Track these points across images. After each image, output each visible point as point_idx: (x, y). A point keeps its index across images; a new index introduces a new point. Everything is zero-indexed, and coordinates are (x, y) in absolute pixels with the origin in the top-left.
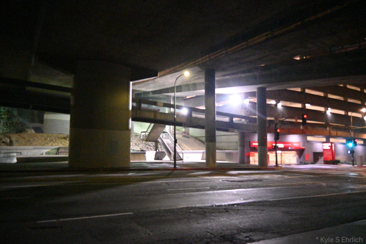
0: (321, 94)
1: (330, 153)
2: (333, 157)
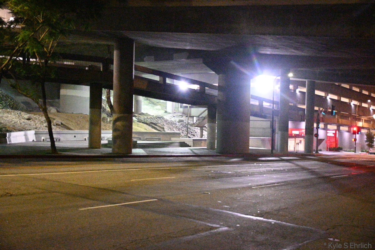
1: (334, 140)
2: (336, 144)
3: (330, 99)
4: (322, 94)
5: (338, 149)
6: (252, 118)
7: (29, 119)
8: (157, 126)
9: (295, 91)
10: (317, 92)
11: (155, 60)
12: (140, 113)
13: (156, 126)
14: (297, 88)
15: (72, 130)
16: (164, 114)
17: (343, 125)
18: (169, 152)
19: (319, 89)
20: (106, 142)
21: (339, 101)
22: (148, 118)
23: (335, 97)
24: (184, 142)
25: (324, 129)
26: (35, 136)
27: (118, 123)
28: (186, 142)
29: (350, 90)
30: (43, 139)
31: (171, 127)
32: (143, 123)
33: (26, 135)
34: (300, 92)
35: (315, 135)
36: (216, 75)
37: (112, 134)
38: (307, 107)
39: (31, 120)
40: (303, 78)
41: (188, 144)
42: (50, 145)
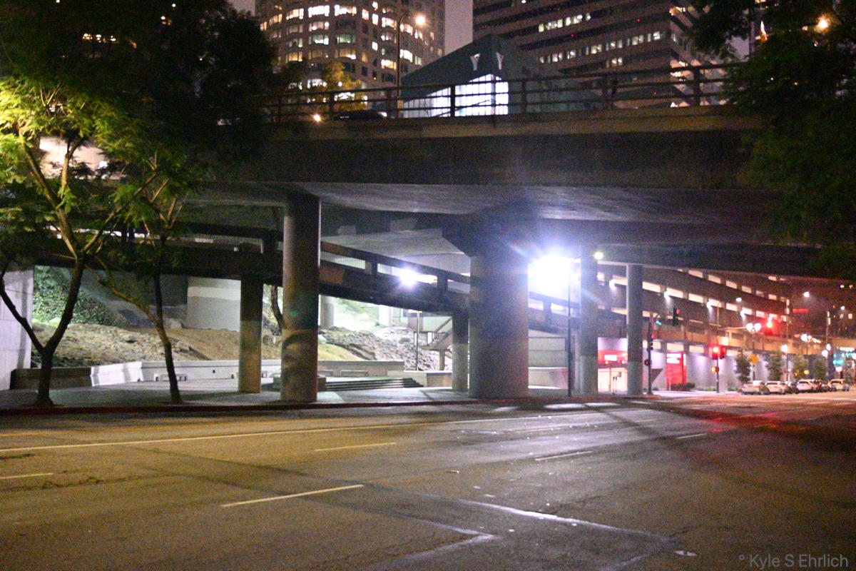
0: (718, 281)
1: (679, 371)
2: (684, 379)
3: (671, 297)
4: (655, 288)
5: (688, 387)
6: (531, 333)
7: (131, 342)
8: (362, 349)
9: (607, 283)
10: (647, 286)
11: (357, 233)
12: (330, 327)
13: (359, 351)
14: (611, 278)
15: (208, 359)
16: (375, 327)
17: (694, 343)
18: (384, 398)
19: (651, 281)
20: (271, 381)
21: (685, 302)
22: (345, 336)
23: (679, 294)
24: (411, 379)
25: (660, 351)
26: (143, 372)
27: (293, 347)
28: (414, 379)
29: (705, 280)
30: (157, 378)
31: (388, 351)
32: (336, 344)
33: (125, 371)
34: (617, 285)
35: (645, 361)
36: (467, 257)
37: (282, 365)
38: (629, 313)
39: (135, 343)
40: (620, 261)
41: (417, 381)
42: (169, 388)
